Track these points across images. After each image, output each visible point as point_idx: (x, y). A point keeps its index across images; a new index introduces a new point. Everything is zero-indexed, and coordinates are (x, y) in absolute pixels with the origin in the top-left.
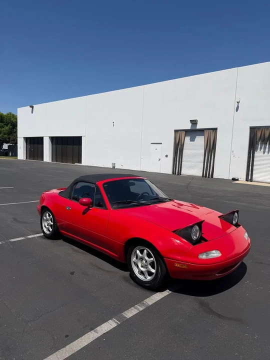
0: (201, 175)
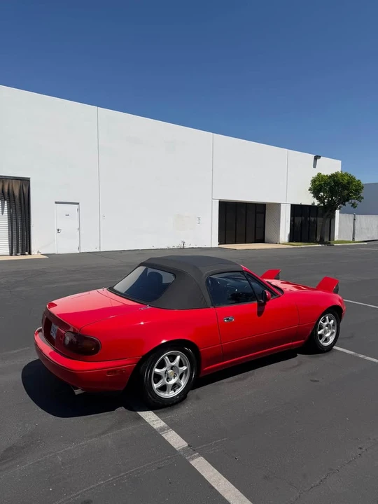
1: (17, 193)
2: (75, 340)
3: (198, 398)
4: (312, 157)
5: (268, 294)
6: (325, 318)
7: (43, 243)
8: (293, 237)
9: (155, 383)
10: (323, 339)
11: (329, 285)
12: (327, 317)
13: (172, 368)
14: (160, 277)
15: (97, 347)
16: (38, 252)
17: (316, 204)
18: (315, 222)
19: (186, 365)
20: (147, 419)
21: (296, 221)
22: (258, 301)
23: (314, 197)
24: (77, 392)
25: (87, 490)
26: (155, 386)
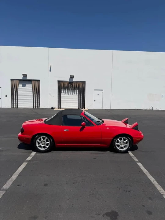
0: (32, 107)
1: (81, 87)
7: (89, 105)
10: (120, 147)
12: (122, 138)
13: (44, 141)
15: (23, 131)
16: (87, 108)
26: (38, 145)
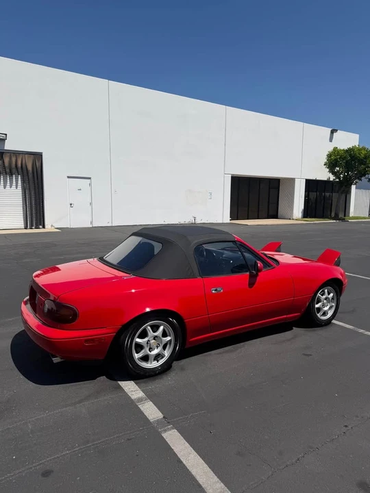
1: (30, 168)
2: (55, 308)
3: (182, 369)
4: (329, 130)
5: (259, 264)
6: (323, 291)
7: (56, 217)
8: (307, 213)
9: (137, 353)
10: (321, 313)
11: (330, 257)
12: (326, 291)
13: (155, 338)
14: (152, 247)
15: (75, 315)
16: (52, 226)
17: (331, 179)
18: (331, 198)
19: (170, 336)
20: (126, 389)
21: (310, 197)
22: (250, 272)
23: (330, 172)
24: (56, 360)
25: (51, 460)
26: (137, 356)
